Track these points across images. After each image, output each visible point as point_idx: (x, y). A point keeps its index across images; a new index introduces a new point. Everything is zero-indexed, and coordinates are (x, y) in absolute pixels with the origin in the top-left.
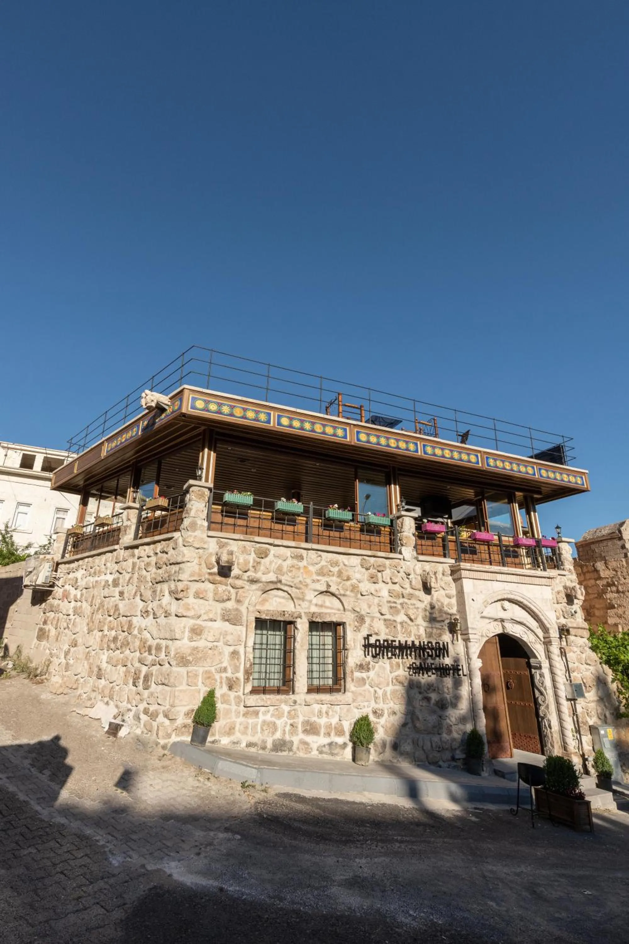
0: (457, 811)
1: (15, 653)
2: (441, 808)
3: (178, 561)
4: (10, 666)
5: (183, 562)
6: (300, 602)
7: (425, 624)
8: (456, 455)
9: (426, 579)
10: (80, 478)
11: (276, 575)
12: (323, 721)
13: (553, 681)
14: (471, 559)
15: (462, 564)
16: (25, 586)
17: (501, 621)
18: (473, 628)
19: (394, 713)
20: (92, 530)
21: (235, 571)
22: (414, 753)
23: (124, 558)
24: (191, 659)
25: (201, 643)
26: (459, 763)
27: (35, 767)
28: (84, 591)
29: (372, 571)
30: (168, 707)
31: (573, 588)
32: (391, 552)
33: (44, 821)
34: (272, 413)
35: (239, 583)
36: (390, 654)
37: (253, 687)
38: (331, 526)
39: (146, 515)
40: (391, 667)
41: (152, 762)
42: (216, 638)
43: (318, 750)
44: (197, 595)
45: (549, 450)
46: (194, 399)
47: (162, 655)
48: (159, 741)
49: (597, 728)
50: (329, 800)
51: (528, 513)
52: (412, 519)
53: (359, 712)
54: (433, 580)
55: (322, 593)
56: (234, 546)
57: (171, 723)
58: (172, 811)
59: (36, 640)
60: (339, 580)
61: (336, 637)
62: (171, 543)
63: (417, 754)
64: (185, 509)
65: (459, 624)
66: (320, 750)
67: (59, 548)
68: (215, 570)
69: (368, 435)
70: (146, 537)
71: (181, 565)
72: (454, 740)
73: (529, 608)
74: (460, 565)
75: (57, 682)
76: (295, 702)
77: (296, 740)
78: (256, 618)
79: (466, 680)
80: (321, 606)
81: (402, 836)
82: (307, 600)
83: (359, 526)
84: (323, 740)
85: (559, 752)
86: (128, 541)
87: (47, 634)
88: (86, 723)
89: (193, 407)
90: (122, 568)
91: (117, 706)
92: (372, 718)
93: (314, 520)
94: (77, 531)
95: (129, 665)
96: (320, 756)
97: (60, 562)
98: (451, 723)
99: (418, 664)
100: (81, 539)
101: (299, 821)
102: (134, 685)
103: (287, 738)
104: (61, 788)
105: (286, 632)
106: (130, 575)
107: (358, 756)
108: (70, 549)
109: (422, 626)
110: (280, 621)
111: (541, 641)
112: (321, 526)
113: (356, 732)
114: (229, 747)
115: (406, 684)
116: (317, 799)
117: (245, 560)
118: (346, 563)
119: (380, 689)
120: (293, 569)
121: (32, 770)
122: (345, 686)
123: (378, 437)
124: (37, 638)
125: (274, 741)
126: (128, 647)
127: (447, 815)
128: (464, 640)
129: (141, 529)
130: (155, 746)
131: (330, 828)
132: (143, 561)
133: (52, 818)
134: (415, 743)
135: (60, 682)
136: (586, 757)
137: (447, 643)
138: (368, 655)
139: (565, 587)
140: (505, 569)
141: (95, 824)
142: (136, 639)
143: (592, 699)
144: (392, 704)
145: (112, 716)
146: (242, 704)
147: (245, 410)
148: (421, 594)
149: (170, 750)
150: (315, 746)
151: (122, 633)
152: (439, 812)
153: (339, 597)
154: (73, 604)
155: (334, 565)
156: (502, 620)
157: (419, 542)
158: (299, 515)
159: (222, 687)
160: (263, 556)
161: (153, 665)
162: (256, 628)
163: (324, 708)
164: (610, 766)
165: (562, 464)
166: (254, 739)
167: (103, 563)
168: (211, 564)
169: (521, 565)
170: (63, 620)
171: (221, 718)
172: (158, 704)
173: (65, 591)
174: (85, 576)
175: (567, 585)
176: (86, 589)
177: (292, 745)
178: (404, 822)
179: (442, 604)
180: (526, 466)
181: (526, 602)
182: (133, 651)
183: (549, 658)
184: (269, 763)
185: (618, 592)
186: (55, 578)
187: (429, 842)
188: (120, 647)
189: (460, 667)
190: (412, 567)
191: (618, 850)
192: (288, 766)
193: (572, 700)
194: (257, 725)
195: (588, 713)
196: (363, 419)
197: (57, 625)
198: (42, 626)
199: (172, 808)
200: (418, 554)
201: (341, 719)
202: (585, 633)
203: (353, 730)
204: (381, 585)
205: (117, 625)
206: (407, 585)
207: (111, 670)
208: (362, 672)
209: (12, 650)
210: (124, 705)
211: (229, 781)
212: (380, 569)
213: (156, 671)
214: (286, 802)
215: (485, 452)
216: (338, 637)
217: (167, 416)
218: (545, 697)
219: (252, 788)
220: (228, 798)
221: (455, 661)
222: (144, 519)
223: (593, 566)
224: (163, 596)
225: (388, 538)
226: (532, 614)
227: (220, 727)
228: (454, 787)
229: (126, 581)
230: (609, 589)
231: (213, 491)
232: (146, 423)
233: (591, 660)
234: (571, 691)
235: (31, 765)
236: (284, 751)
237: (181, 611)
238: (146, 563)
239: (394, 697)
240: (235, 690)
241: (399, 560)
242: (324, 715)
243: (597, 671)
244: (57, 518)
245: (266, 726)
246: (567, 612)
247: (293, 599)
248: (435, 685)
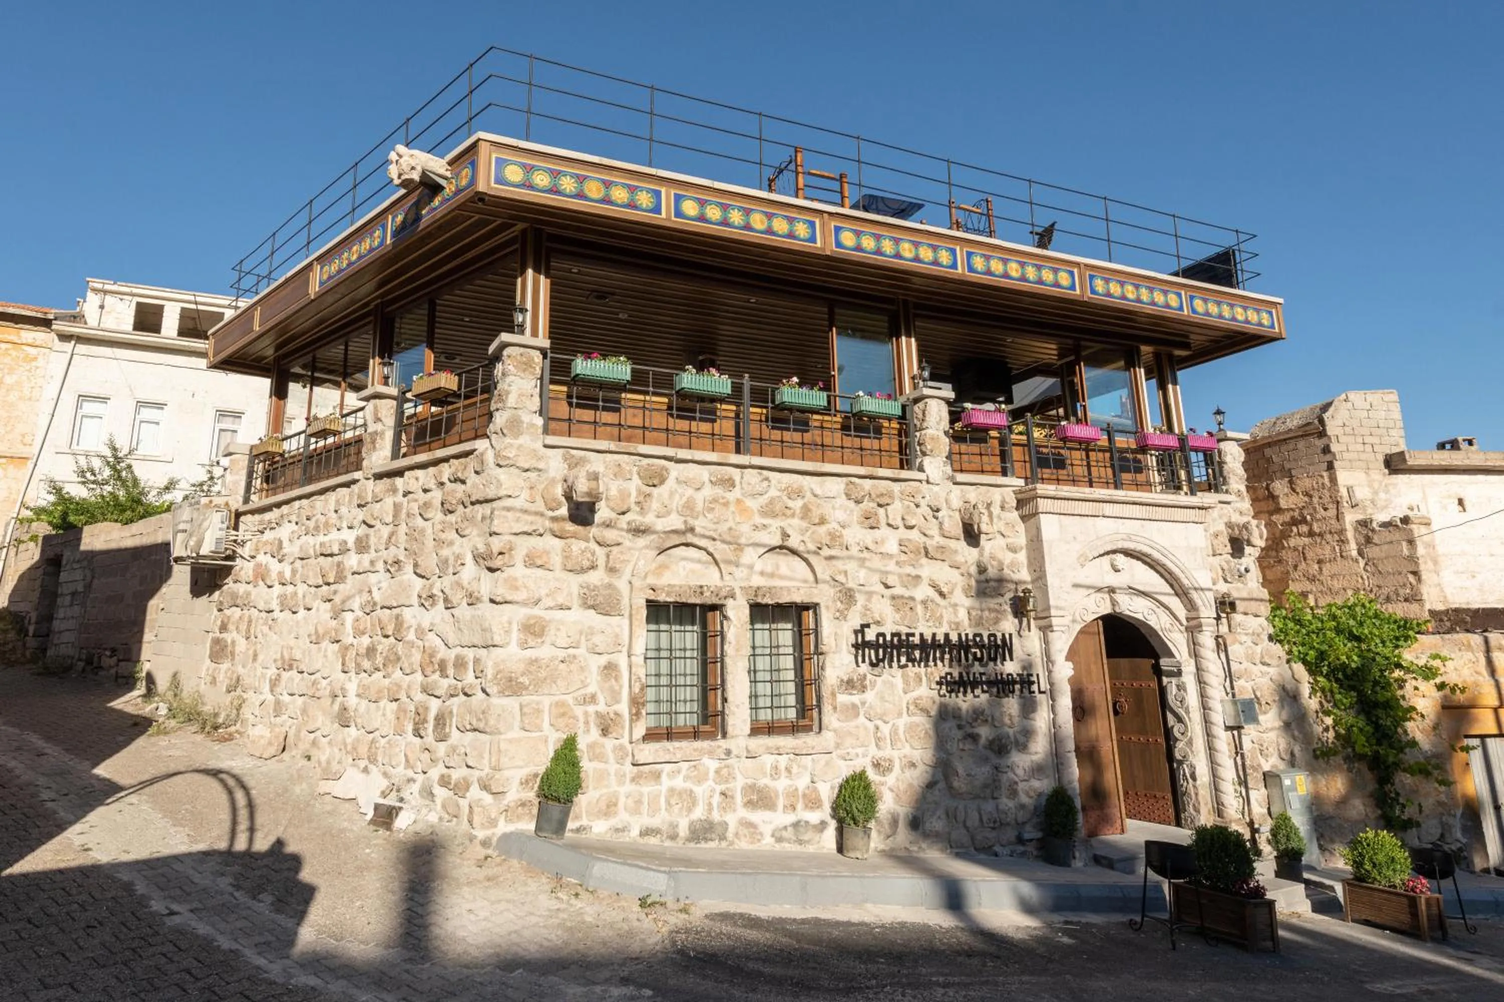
0: (1035, 929)
1: (169, 689)
2: (1006, 925)
3: (490, 497)
4: (163, 711)
5: (499, 498)
6: (732, 569)
7: (968, 602)
8: (1031, 273)
9: (971, 518)
10: (267, 341)
11: (683, 519)
12: (781, 784)
13: (1202, 696)
14: (1054, 477)
15: (1039, 486)
16: (178, 560)
17: (1109, 592)
18: (1057, 608)
19: (913, 765)
20: (302, 443)
21: (603, 513)
22: (949, 833)
23: (374, 495)
24: (527, 683)
25: (544, 652)
26: (1031, 848)
27: (243, 889)
28: (298, 563)
29: (868, 505)
30: (487, 770)
31: (1246, 527)
32: (902, 467)
33: (275, 983)
34: (663, 191)
35: (610, 535)
36: (903, 660)
37: (648, 729)
38: (786, 421)
39: (412, 411)
40: (906, 682)
41: (466, 870)
42: (571, 640)
43: (773, 836)
44: (531, 562)
45: (1210, 260)
46: (501, 163)
47: (469, 677)
48: (474, 832)
49: (1278, 776)
50: (804, 921)
51: (1162, 387)
52: (943, 403)
53: (848, 766)
54: (985, 518)
55: (772, 549)
56: (597, 463)
57: (495, 799)
58: (516, 954)
59: (208, 661)
60: (804, 524)
61: (800, 632)
62: (471, 462)
63: (954, 836)
64: (496, 392)
65: (1031, 600)
66: (777, 835)
67: (236, 483)
68: (564, 511)
69: (858, 234)
70: (415, 453)
71: (495, 504)
72: (1023, 806)
73: (1163, 566)
74: (1035, 489)
75: (262, 737)
76: (728, 752)
77: (732, 820)
78: (648, 601)
79: (1043, 700)
80: (772, 575)
81: (946, 975)
82: (744, 565)
83: (838, 419)
84: (782, 818)
85: (1208, 820)
86: (380, 462)
87: (229, 648)
88: (328, 808)
89: (500, 180)
90: (372, 515)
91: (385, 775)
92: (871, 775)
93: (752, 410)
94: (270, 449)
95: (404, 698)
96: (778, 847)
97: (240, 510)
98: (1016, 779)
99: (956, 674)
100: (280, 464)
101: (757, 959)
102: (417, 734)
103: (716, 816)
104: (298, 924)
105: (704, 625)
106: (390, 528)
107: (848, 842)
108: (258, 487)
109: (963, 606)
110: (694, 606)
111: (1181, 624)
112: (767, 421)
113: (844, 801)
114: (608, 837)
115: (933, 713)
116: (781, 921)
117: (620, 491)
118: (818, 491)
119: (886, 722)
120: (717, 507)
121: (237, 894)
122: (820, 719)
123: (878, 237)
124: (210, 657)
125: (692, 824)
126: (399, 666)
127: (1020, 936)
128: (1040, 629)
129: (404, 437)
130: (467, 842)
131: (814, 968)
132: (416, 501)
133: (292, 978)
134: (951, 815)
135: (269, 735)
136: (1256, 826)
137: (1010, 635)
138: (864, 661)
139: (1230, 525)
140: (1120, 494)
141: (375, 983)
142: (413, 650)
143: (1269, 725)
144: (907, 750)
145: (378, 793)
146: (629, 759)
147: (607, 184)
148: (961, 545)
149: (497, 847)
150: (767, 830)
151: (384, 640)
152: (1003, 932)
153: (806, 555)
154: (277, 589)
155: (795, 496)
156: (1112, 590)
157: (956, 447)
158: (722, 400)
159: (588, 731)
160: (655, 482)
161: (452, 696)
162: (648, 621)
163: (783, 760)
164: (1300, 840)
165: (1231, 286)
166: (655, 822)
167: (332, 508)
168: (554, 500)
169: (1148, 485)
170: (261, 621)
171: (591, 788)
172: (468, 767)
173: (259, 565)
174: (296, 536)
175: (1233, 520)
176: (302, 559)
177: (727, 829)
178: (944, 951)
179: (1001, 563)
180: (1165, 293)
181: (1156, 555)
182: (408, 671)
183: (1195, 655)
184: (688, 862)
185: (1311, 534)
186: (235, 541)
187: (996, 984)
188: (381, 666)
189: (1034, 679)
190: (943, 495)
191: (1326, 979)
192: (722, 866)
193: (1235, 728)
194: (659, 796)
195: (1261, 751)
196: (847, 201)
197: (248, 630)
198: (218, 634)
199: (515, 948)
200: (954, 471)
201: (816, 779)
202: (1262, 608)
203: (838, 797)
204: (884, 531)
205: (373, 625)
206: (934, 531)
207: (368, 710)
208: (851, 694)
209: (162, 683)
210: (400, 772)
211: (616, 897)
212: (883, 501)
213: (459, 706)
214: (727, 928)
215: (1086, 265)
216: (804, 632)
217: (445, 201)
218: (1186, 726)
219: (662, 908)
220: (619, 926)
221: (1024, 668)
222: (408, 418)
223: (1267, 488)
224: (463, 564)
225: (895, 442)
226: (1168, 576)
227: (589, 803)
228: (1027, 888)
229: (384, 541)
230: (1295, 529)
231: (549, 355)
232: (400, 218)
233: (1271, 657)
234: (1233, 713)
235: (234, 886)
236: (711, 840)
237: (502, 592)
238: (421, 503)
239: (911, 737)
240: (614, 735)
241: (918, 484)
242: (784, 773)
243: (1280, 674)
244: (221, 430)
245: (675, 797)
246: (1230, 571)
247: (716, 563)
248: (987, 712)
